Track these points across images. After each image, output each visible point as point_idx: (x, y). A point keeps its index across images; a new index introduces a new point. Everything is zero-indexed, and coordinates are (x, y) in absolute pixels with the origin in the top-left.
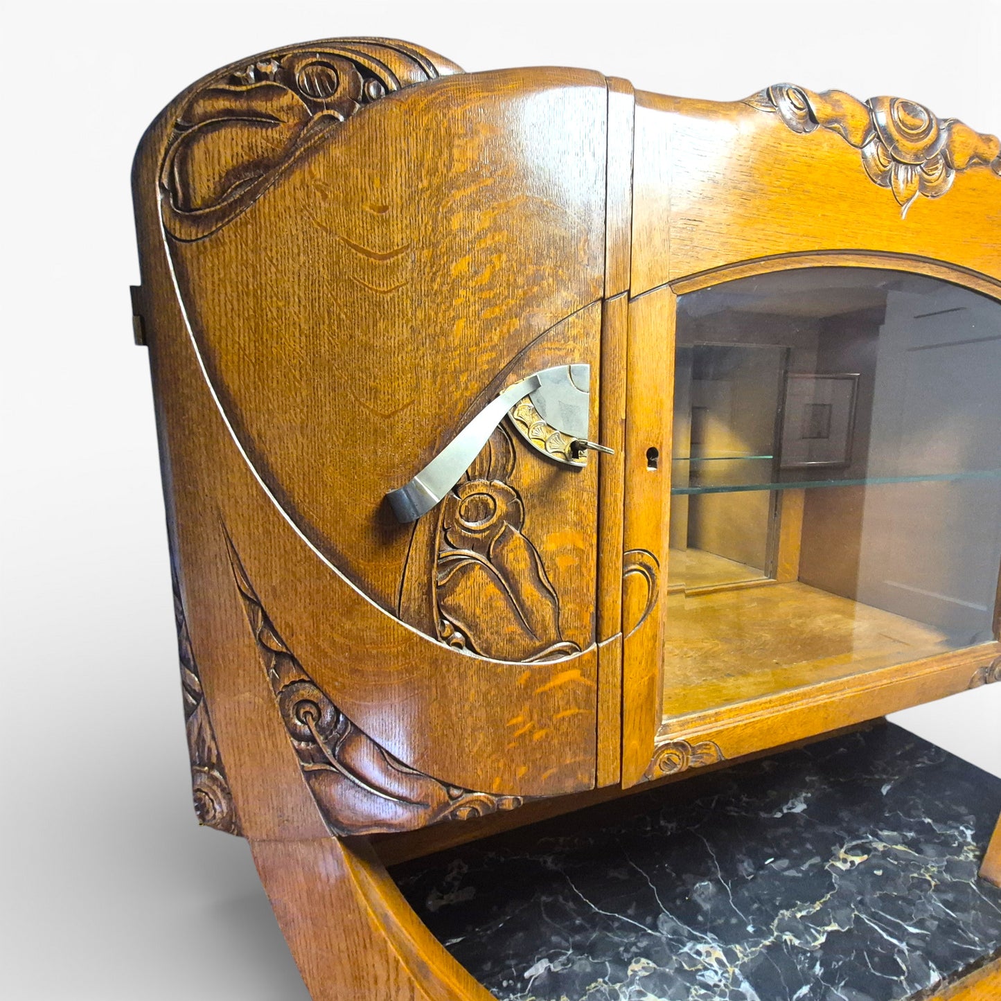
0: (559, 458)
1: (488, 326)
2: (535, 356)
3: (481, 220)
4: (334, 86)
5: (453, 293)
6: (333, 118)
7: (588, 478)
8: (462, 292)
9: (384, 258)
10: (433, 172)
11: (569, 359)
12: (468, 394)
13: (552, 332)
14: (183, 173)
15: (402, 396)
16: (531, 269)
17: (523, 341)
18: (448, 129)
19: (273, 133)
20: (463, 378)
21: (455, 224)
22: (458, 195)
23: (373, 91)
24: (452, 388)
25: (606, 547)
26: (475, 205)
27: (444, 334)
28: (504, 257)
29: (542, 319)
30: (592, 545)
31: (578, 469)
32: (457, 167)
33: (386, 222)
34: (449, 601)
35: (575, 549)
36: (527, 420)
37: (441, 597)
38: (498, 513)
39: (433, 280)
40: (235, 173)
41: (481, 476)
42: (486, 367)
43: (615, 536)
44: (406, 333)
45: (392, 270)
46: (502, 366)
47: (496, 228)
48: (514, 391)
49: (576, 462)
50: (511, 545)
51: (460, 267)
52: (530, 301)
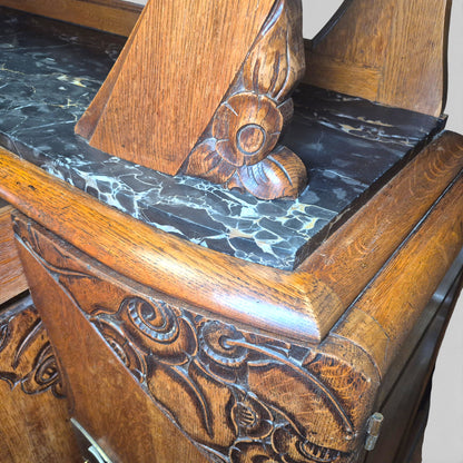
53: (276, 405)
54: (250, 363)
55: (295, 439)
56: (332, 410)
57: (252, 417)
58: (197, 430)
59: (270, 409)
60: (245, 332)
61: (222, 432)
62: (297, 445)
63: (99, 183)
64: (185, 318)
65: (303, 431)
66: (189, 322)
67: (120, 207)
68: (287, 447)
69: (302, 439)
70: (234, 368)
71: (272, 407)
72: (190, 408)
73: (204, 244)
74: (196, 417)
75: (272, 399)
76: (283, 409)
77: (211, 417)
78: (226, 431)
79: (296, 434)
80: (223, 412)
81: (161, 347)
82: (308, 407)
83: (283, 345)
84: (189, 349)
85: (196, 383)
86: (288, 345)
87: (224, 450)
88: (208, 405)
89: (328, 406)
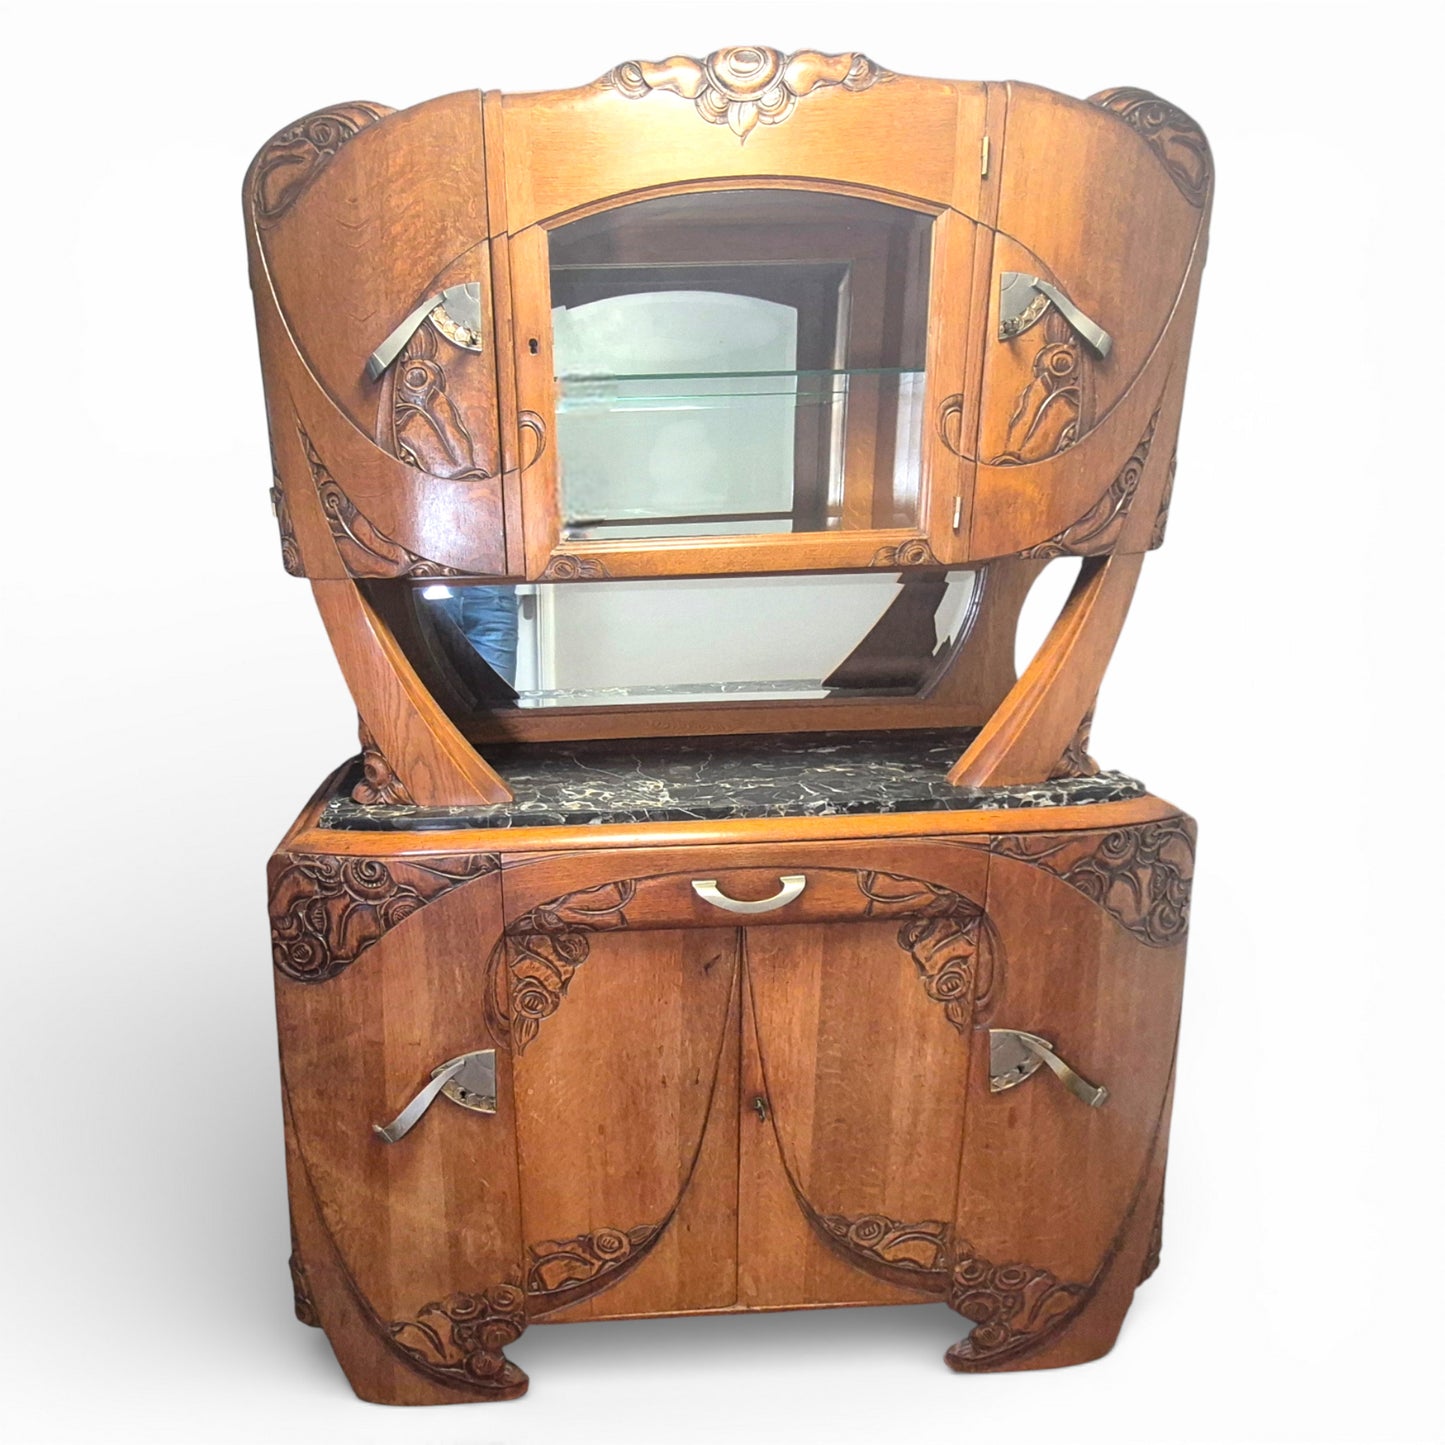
0: (463, 345)
1: (414, 264)
2: (443, 279)
3: (408, 199)
4: (328, 135)
5: (393, 244)
6: (328, 153)
7: (488, 360)
8: (399, 243)
9: (356, 228)
10: (379, 175)
11: (467, 280)
12: (406, 306)
13: (456, 263)
14: (263, 192)
15: (370, 308)
16: (439, 225)
17: (437, 270)
18: (386, 150)
19: (300, 166)
20: (403, 296)
21: (393, 204)
22: (393, 186)
23: (346, 136)
24: (397, 302)
25: (504, 407)
26: (403, 191)
27: (391, 269)
28: (422, 220)
29: (449, 255)
30: (493, 405)
31: (478, 353)
32: (391, 170)
33: (356, 208)
34: (403, 434)
35: (480, 407)
36: (442, 321)
37: (398, 432)
38: (429, 381)
39: (382, 238)
40: (285, 191)
41: (417, 358)
42: (416, 288)
43: (509, 400)
44: (370, 271)
45: (361, 234)
46: (426, 286)
47: (416, 202)
48: (434, 300)
49: (474, 348)
50: (438, 402)
51: (397, 228)
52: (439, 244)
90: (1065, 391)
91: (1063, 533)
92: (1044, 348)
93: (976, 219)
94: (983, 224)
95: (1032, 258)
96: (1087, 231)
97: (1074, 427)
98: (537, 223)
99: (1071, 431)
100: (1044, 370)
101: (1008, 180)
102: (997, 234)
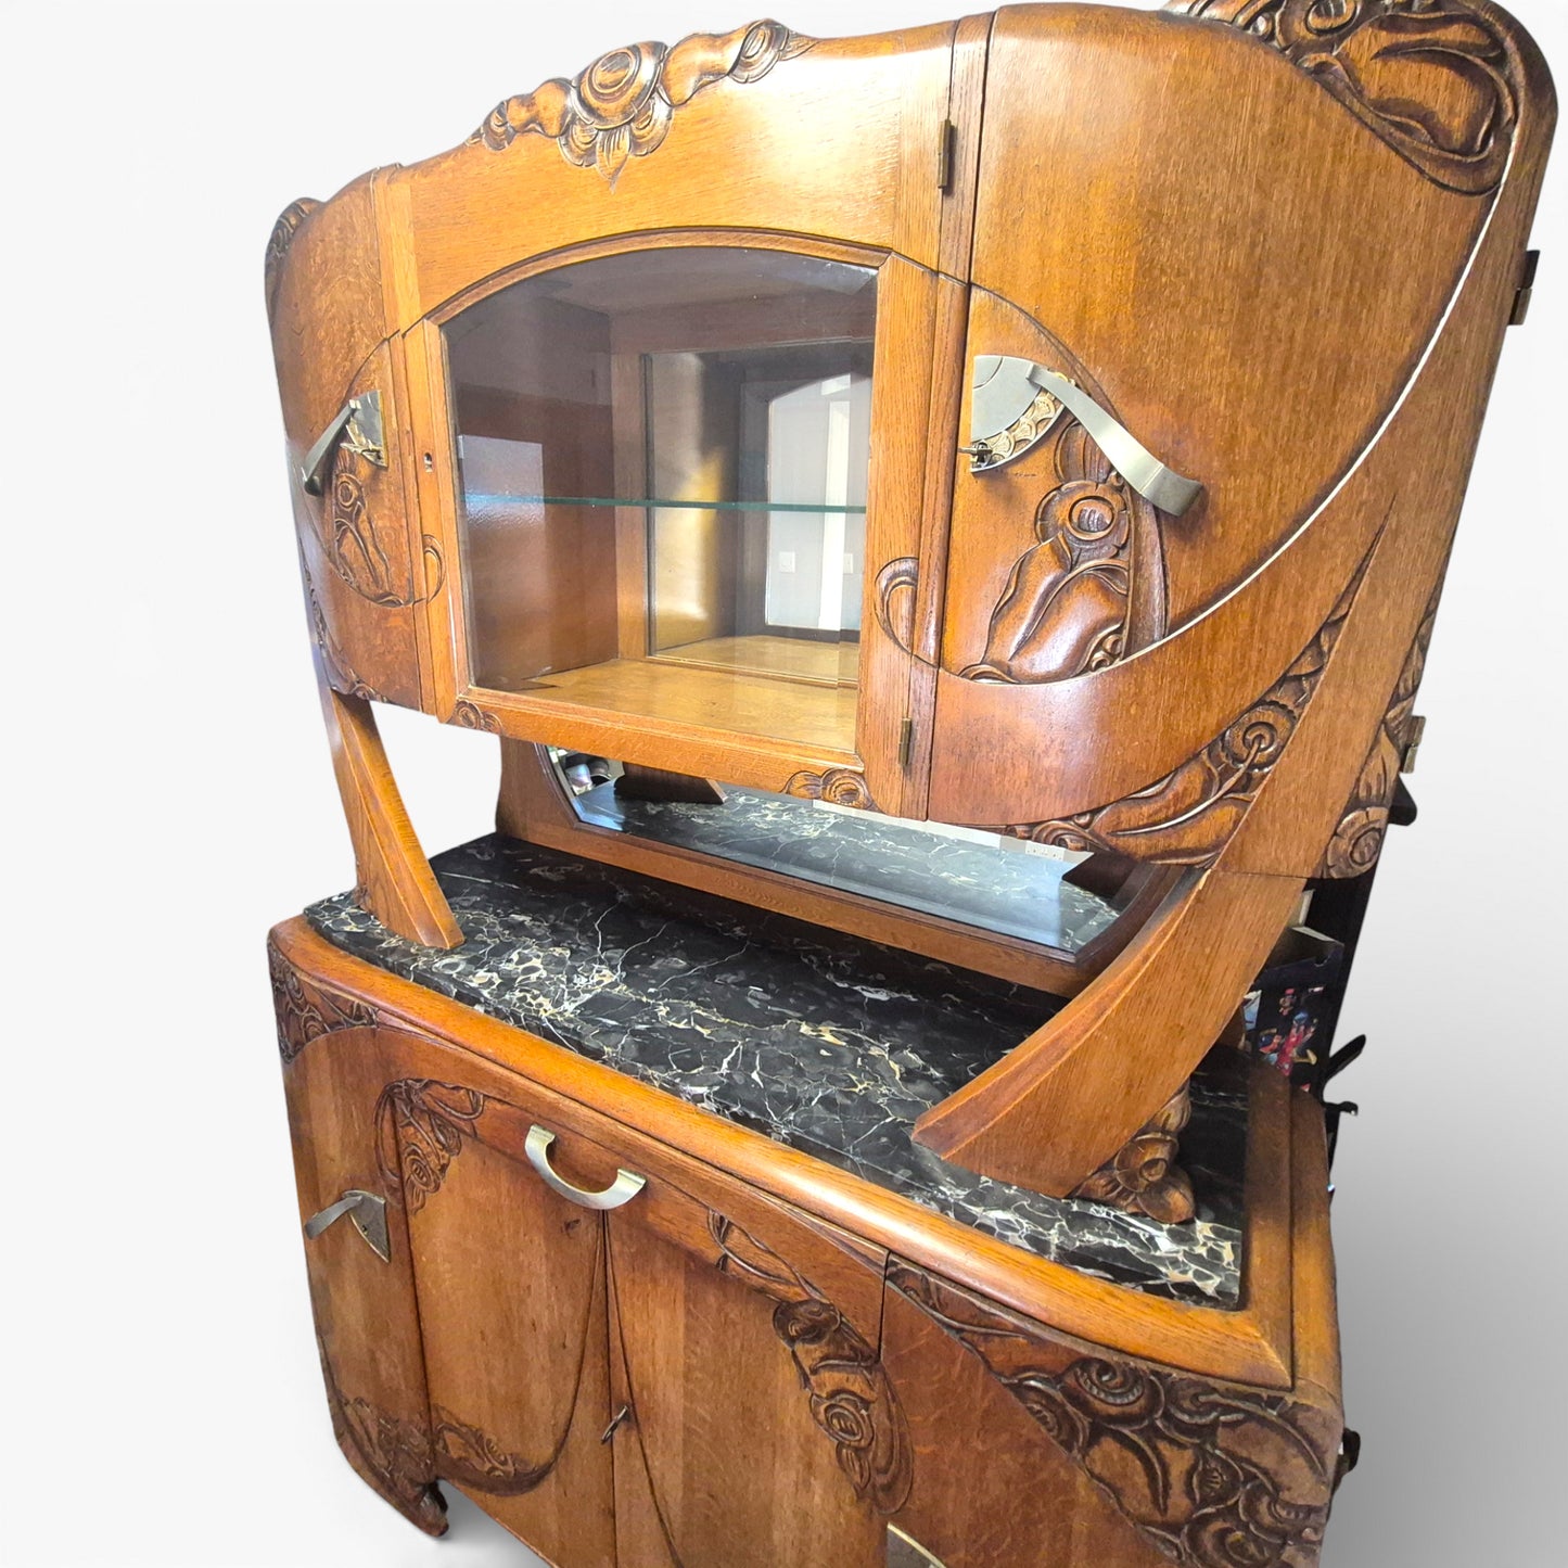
1: (335, 371)
2: (355, 386)
3: (326, 300)
5: (321, 350)
7: (395, 476)
8: (324, 349)
9: (299, 334)
10: (306, 277)
11: (373, 387)
13: (364, 368)
15: (313, 418)
16: (349, 328)
17: (351, 377)
20: (330, 406)
21: (317, 307)
24: (327, 412)
25: (410, 529)
26: (322, 292)
28: (337, 322)
29: (358, 360)
31: (385, 468)
32: (314, 270)
34: (341, 550)
35: (391, 527)
36: (356, 432)
37: (338, 548)
38: (354, 495)
39: (314, 344)
41: (344, 470)
42: (338, 397)
43: (415, 522)
45: (302, 340)
46: (344, 394)
47: (332, 303)
49: (380, 463)
50: (361, 519)
51: (321, 333)
52: (350, 348)
53: (1249, 1461)
54: (1222, 1418)
55: (1266, 1500)
56: (1310, 1460)
57: (1219, 1480)
58: (1146, 1509)
59: (1242, 1468)
60: (1218, 1384)
61: (1179, 1503)
62: (1269, 1508)
63: (999, 1222)
64: (1152, 1378)
65: (1277, 1488)
66: (1158, 1383)
67: (1029, 1248)
68: (1258, 1512)
69: (1274, 1500)
70: (1204, 1426)
71: (1244, 1465)
72: (1141, 1479)
73: (1140, 1288)
74: (1147, 1491)
75: (1245, 1454)
76: (1255, 1466)
77: (1167, 1486)
78: (1185, 1502)
79: (1268, 1493)
80: (1183, 1477)
81: (1113, 1411)
82: (1283, 1459)
83: (1259, 1396)
84: (1150, 1410)
85: (1155, 1449)
86: (1265, 1395)
87: (1174, 1528)
88: (1166, 1472)
89: (1303, 1454)
90: (1097, 568)
91: (1094, 812)
92: (1058, 488)
93: (934, 268)
94: (946, 274)
95: (1033, 329)
96: (1147, 267)
97: (1118, 631)
98: (424, 316)
99: (1112, 638)
100: (1056, 529)
101: (987, 192)
102: (974, 290)
